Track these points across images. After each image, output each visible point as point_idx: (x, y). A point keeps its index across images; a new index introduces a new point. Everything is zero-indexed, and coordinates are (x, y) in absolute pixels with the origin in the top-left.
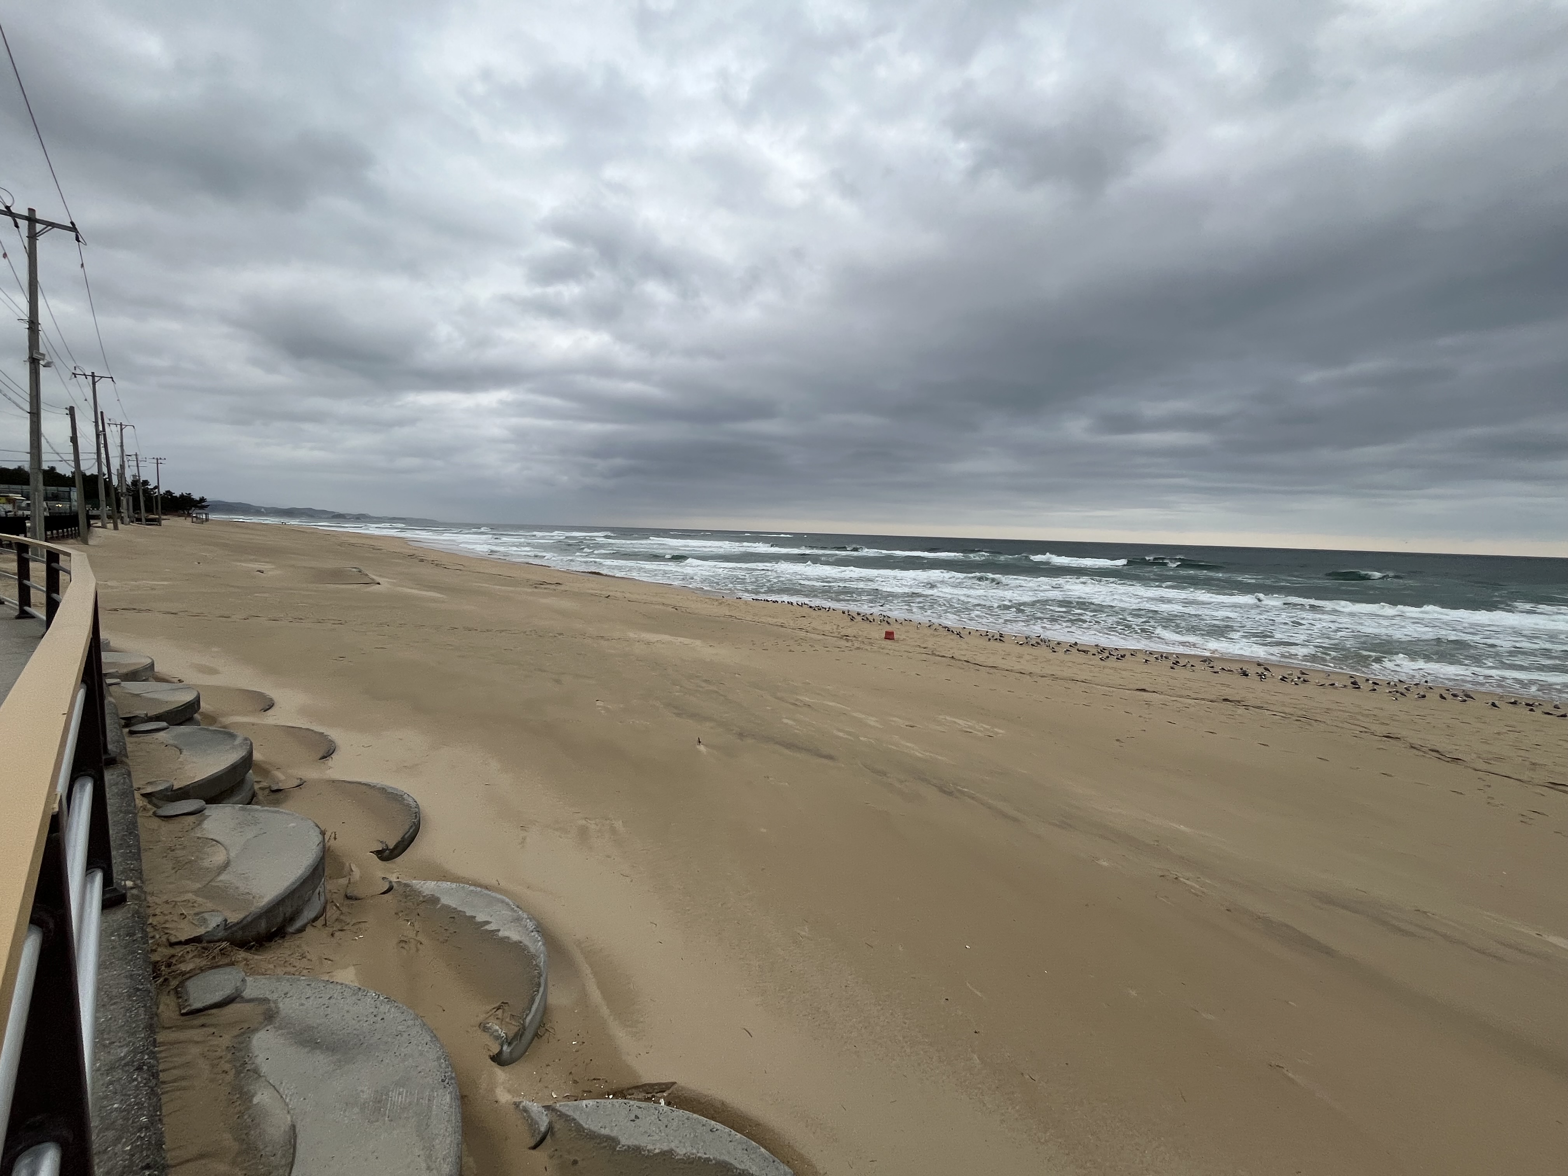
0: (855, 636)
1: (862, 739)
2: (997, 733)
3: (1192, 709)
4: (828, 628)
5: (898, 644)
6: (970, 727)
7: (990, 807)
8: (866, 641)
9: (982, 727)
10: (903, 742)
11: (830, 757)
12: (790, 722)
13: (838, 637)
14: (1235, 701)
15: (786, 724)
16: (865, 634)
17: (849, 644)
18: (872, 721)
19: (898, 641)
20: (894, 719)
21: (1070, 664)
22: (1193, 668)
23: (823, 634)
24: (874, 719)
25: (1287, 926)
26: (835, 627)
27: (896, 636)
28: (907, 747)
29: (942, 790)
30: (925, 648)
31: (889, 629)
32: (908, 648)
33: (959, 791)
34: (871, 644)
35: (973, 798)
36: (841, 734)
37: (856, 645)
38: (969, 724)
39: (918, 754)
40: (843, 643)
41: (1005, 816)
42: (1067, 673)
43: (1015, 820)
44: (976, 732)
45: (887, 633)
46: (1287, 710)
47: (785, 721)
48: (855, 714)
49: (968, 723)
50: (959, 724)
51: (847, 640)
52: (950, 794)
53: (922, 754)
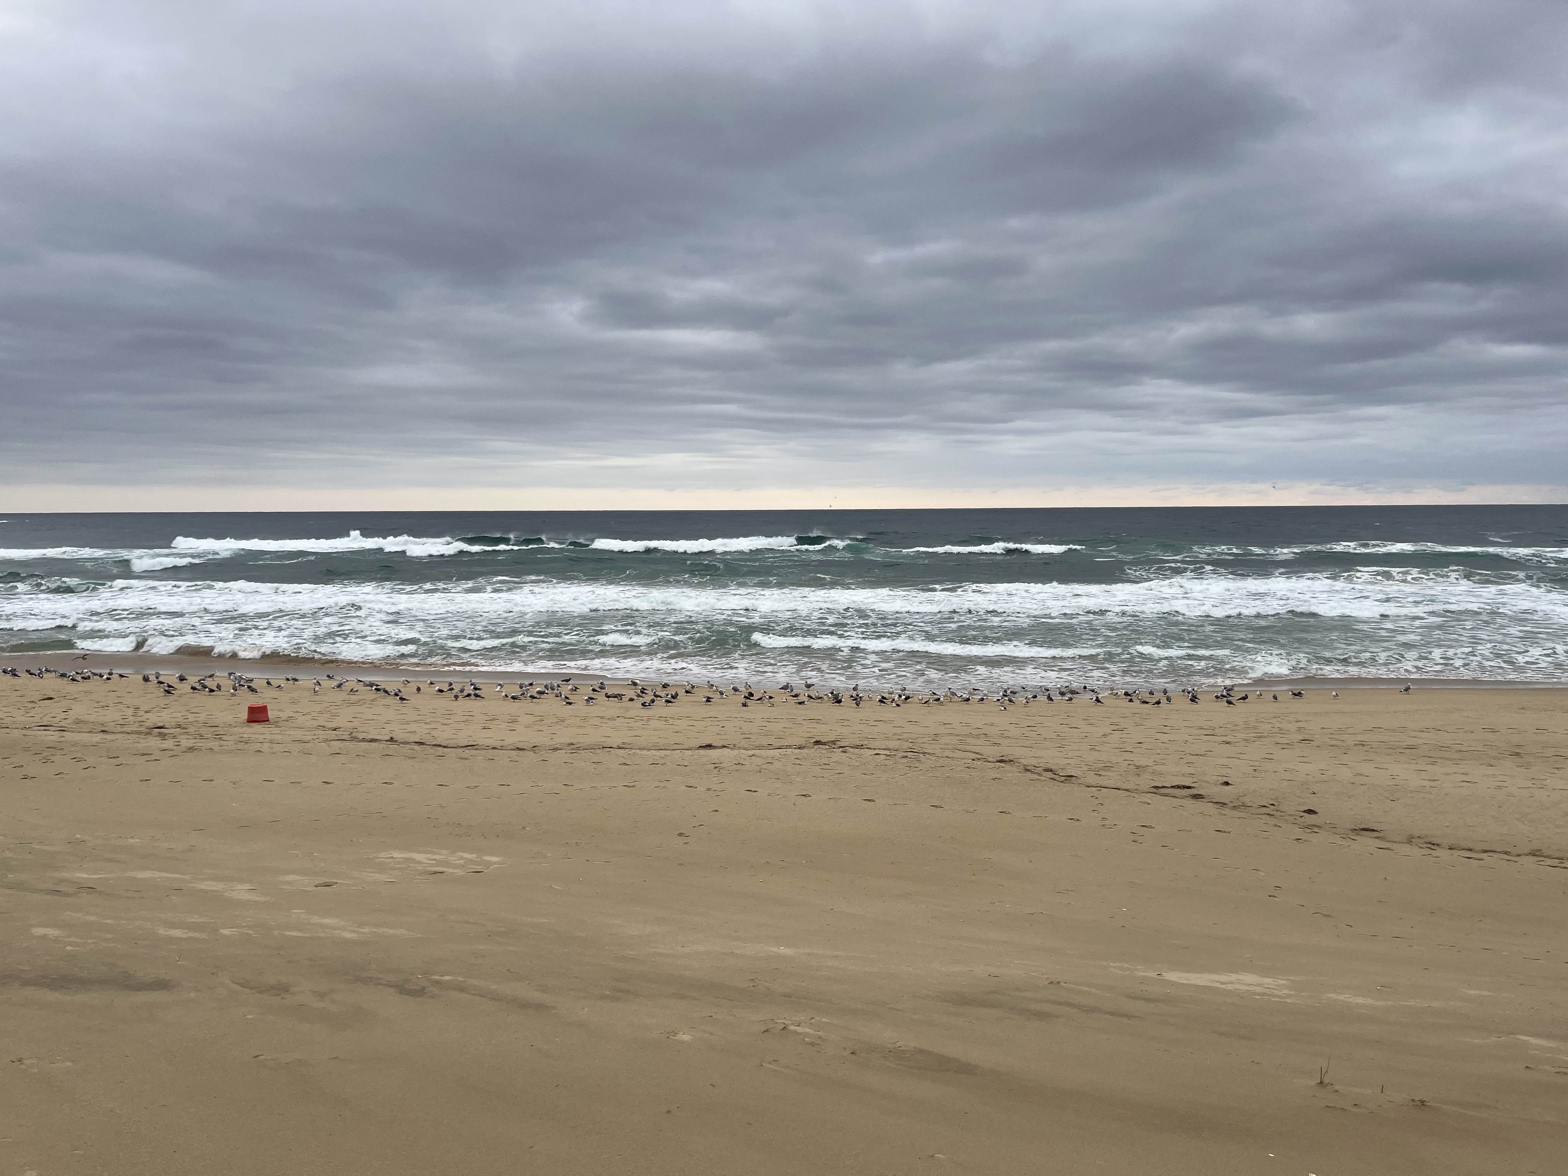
0: (179, 726)
1: (225, 932)
2: (489, 864)
3: (777, 765)
4: (111, 716)
5: (276, 730)
6: (439, 863)
7: (496, 998)
8: (207, 732)
9: (462, 858)
10: (315, 919)
11: (161, 985)
12: (52, 932)
13: (140, 733)
14: (828, 742)
15: (44, 937)
16: (202, 717)
17: (169, 744)
18: (241, 892)
19: (276, 723)
20: (290, 878)
21: (597, 721)
22: (771, 700)
23: (103, 731)
24: (247, 886)
25: (921, 1051)
26: (130, 712)
27: (271, 714)
28: (324, 926)
29: (403, 989)
30: (335, 730)
31: (255, 700)
32: (298, 734)
33: (438, 982)
34: (218, 737)
35: (462, 989)
36: (177, 933)
37: (186, 742)
38: (437, 857)
39: (348, 935)
40: (153, 743)
41: (522, 1005)
42: (593, 736)
43: (540, 1007)
44: (451, 870)
45: (252, 710)
46: (892, 744)
47: (38, 931)
48: (202, 886)
49: (435, 857)
50: (420, 863)
51: (163, 736)
52: (421, 992)
53: (354, 932)
